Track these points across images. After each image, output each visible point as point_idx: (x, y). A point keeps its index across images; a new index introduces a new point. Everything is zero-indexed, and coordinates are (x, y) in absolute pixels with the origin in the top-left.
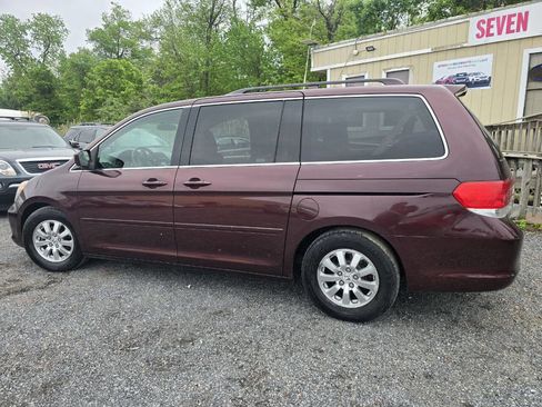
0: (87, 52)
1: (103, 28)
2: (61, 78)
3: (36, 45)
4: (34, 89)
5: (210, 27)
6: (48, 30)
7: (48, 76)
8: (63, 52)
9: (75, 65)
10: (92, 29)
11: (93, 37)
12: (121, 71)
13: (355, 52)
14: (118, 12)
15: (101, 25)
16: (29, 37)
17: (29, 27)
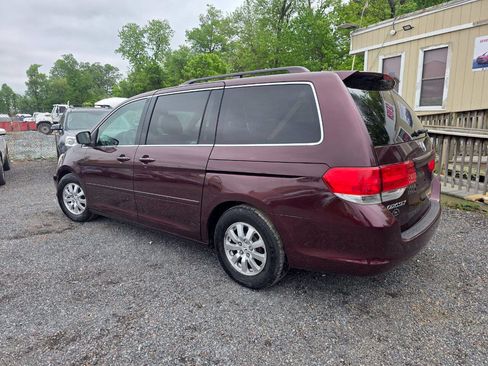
0: (186, 49)
1: (200, 28)
2: (166, 71)
3: (151, 46)
4: (148, 81)
5: (282, 18)
6: (159, 33)
7: (157, 70)
8: (170, 49)
9: (176, 61)
10: (191, 29)
11: (191, 36)
12: (209, 64)
13: (393, 32)
14: (212, 13)
15: (198, 25)
16: (145, 40)
17: (145, 32)
